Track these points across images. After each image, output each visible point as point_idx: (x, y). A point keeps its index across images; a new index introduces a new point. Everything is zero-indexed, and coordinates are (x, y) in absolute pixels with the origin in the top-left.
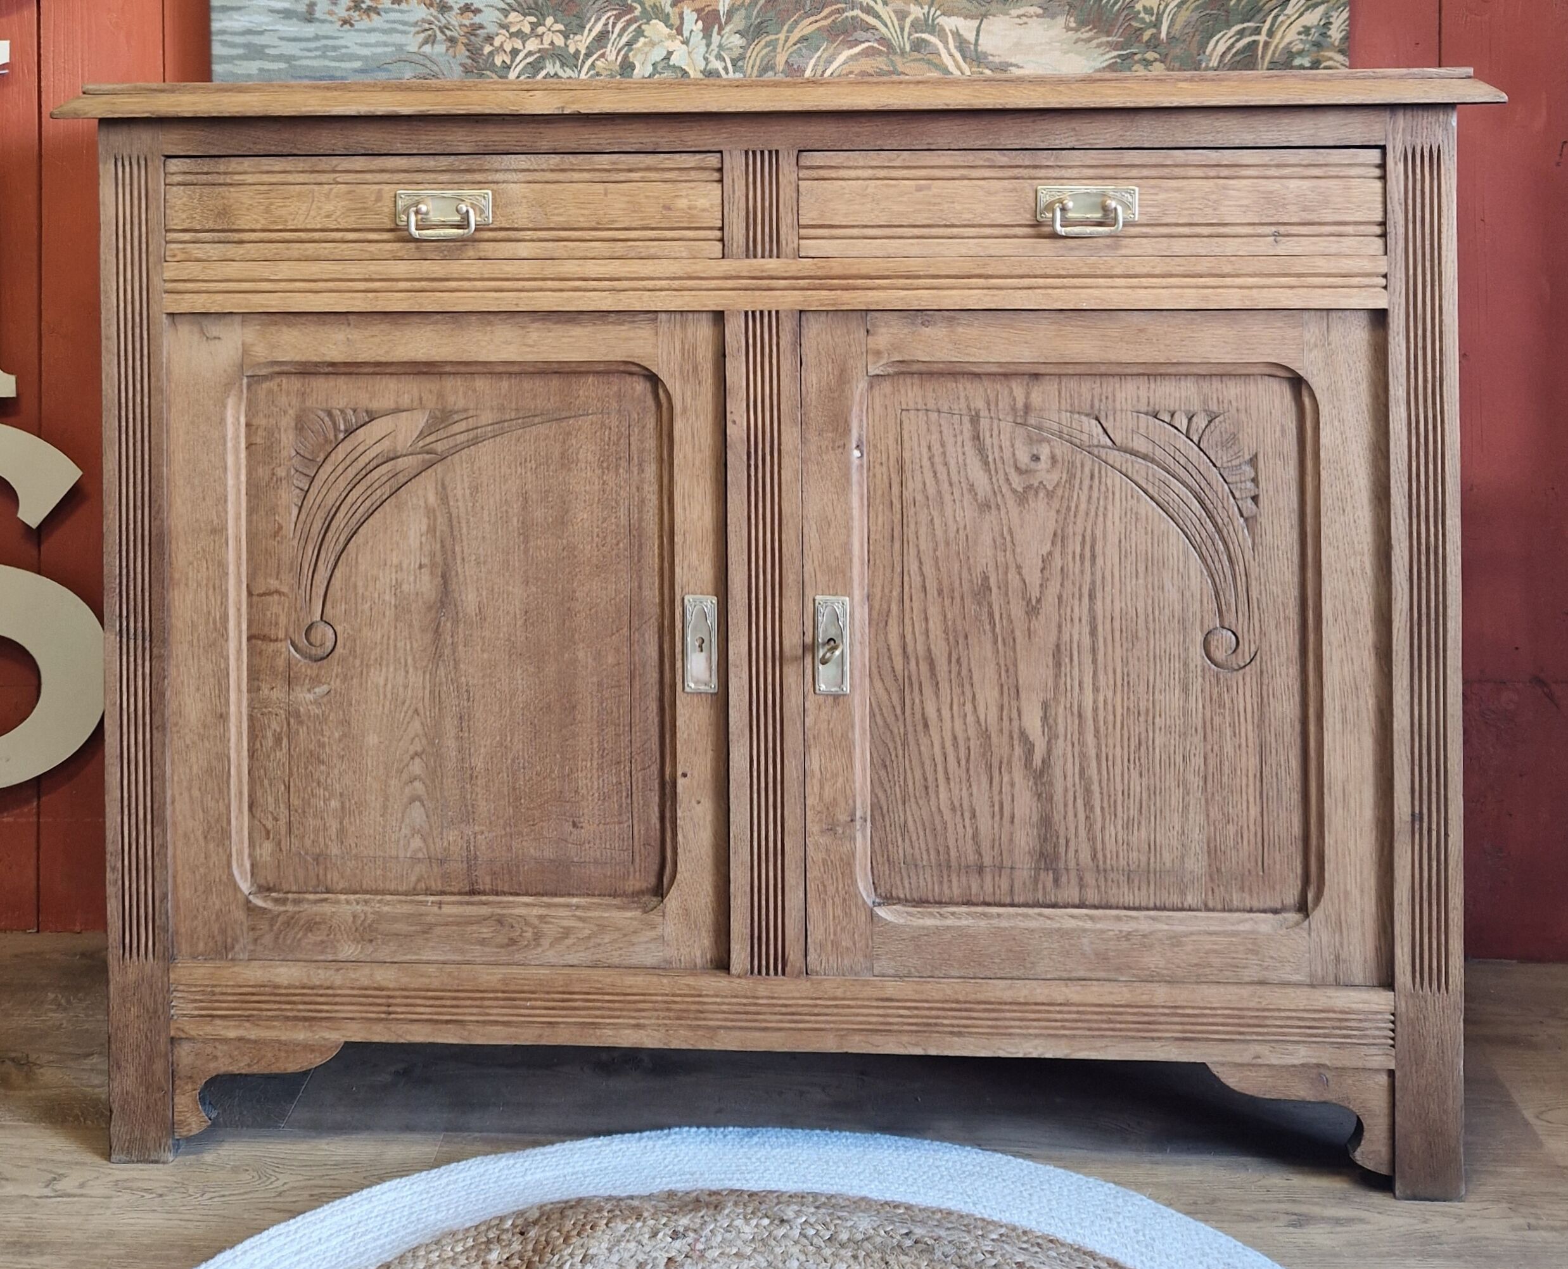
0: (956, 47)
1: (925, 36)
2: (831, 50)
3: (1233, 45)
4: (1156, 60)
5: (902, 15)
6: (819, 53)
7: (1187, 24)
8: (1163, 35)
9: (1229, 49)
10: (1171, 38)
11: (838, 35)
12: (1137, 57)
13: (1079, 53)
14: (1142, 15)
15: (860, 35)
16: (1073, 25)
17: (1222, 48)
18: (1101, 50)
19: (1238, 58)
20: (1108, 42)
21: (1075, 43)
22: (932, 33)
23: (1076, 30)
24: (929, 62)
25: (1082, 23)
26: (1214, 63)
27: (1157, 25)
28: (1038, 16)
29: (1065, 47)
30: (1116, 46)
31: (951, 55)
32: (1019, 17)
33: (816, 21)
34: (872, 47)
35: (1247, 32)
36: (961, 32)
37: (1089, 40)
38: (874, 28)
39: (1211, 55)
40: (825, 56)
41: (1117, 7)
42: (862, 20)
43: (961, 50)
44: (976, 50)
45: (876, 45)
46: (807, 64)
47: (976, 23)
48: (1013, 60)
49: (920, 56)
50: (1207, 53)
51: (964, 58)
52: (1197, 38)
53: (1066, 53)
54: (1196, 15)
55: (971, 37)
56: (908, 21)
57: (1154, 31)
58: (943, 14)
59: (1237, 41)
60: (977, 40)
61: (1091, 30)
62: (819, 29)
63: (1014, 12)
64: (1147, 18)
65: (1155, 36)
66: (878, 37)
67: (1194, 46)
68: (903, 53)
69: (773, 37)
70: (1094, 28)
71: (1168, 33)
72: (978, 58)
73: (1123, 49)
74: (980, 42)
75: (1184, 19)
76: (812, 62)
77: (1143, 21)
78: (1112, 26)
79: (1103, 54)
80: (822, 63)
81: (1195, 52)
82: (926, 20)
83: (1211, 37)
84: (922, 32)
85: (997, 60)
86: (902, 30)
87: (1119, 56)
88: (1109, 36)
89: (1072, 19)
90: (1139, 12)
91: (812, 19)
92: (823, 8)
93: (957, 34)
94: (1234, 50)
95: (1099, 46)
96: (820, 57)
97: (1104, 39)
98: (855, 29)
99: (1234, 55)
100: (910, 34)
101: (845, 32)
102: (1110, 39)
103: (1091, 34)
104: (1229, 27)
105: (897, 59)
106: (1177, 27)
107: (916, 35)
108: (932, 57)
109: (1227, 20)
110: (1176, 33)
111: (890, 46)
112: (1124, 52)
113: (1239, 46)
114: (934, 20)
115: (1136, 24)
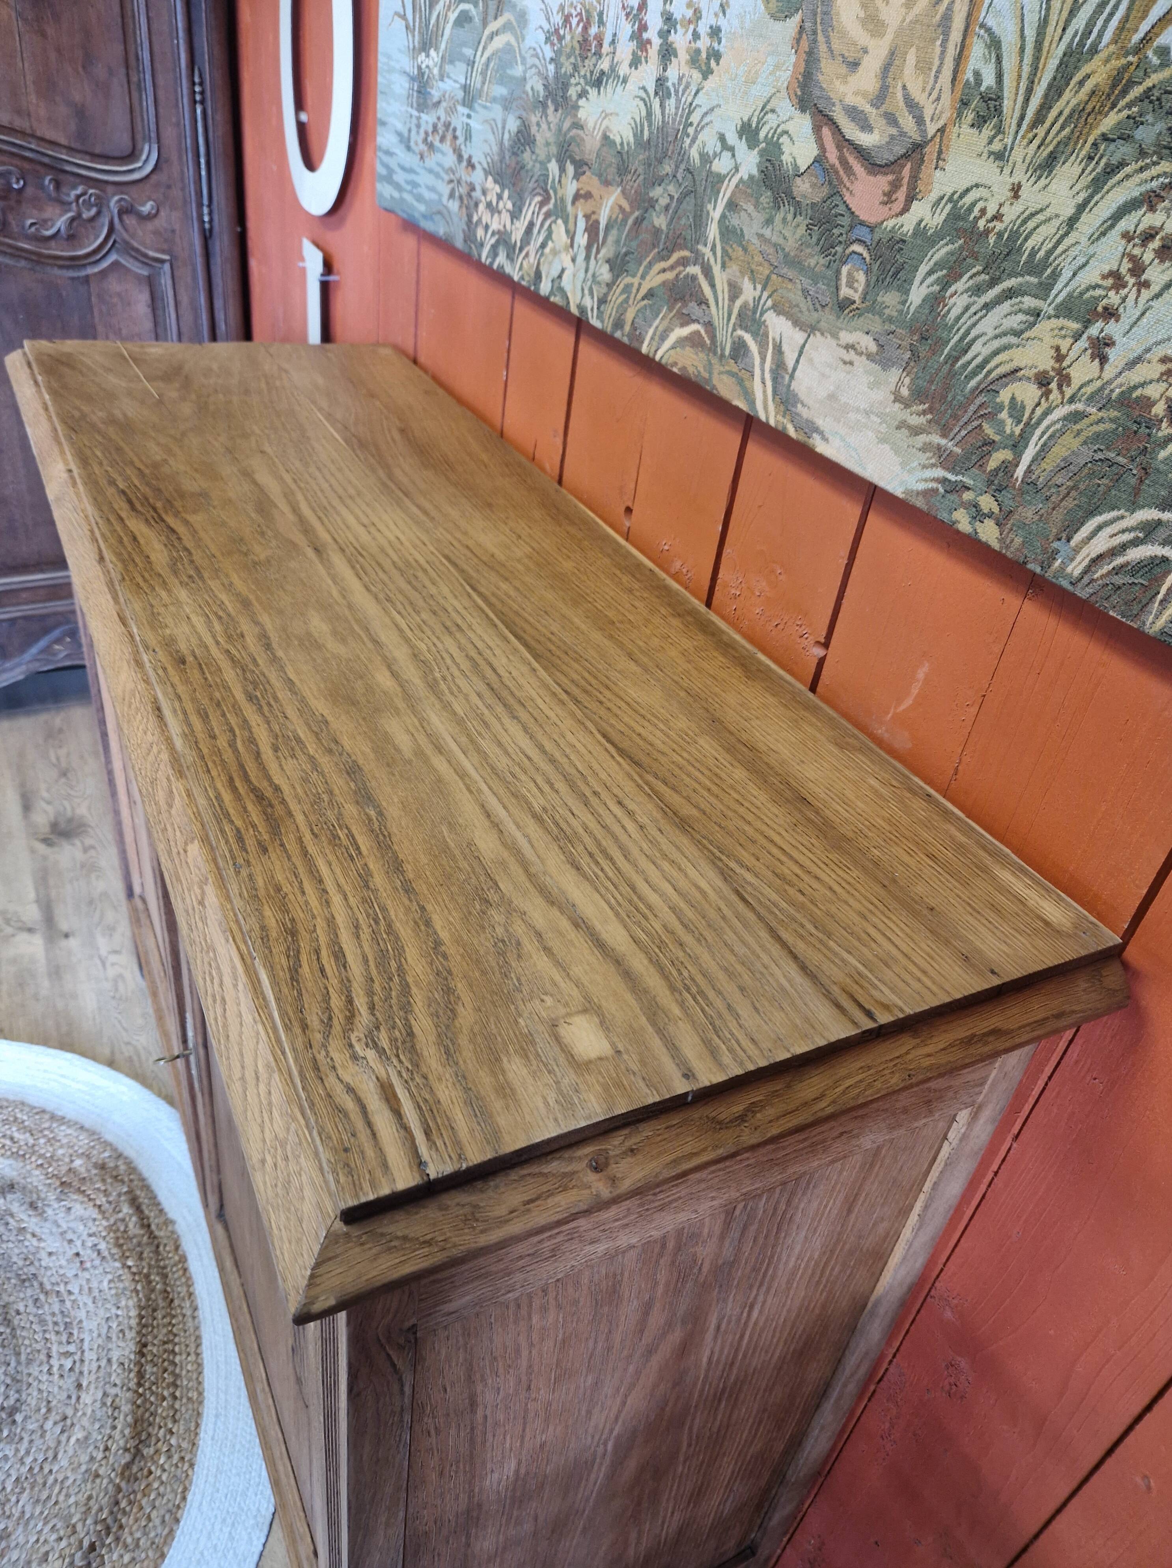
0: (771, 370)
1: (748, 338)
2: (667, 323)
3: (1123, 548)
4: (990, 515)
5: (735, 291)
6: (657, 322)
7: (1066, 465)
8: (1020, 472)
9: (1113, 552)
10: (1030, 483)
11: (676, 303)
12: (967, 496)
13: (898, 450)
14: (1004, 415)
15: (693, 308)
16: (905, 392)
17: (1101, 544)
18: (924, 458)
19: (1118, 580)
20: (939, 447)
21: (898, 428)
22: (755, 335)
23: (907, 405)
24: (741, 382)
25: (919, 395)
26: (1075, 568)
27: (1018, 445)
28: (870, 357)
29: (885, 430)
30: (946, 460)
31: (763, 381)
32: (848, 347)
33: (665, 270)
34: (697, 333)
35: (1162, 533)
36: (785, 348)
38: (707, 304)
39: (1077, 550)
40: (661, 329)
41: (973, 383)
42: (699, 287)
43: (775, 380)
44: (789, 386)
45: (703, 332)
46: (647, 333)
47: (799, 336)
48: (820, 422)
49: (735, 369)
50: (1073, 543)
51: (775, 392)
52: (1069, 503)
53: (883, 440)
54: (1087, 454)
55: (790, 359)
56: (737, 305)
57: (1010, 456)
58: (774, 307)
59: (1135, 543)
60: (794, 370)
61: (924, 413)
62: (664, 284)
63: (846, 337)
64: (1011, 427)
65: (1007, 468)
66: (706, 320)
67: (1060, 518)
68: (722, 356)
69: (628, 280)
70: (931, 410)
71: (1029, 471)
72: (787, 401)
73: (952, 470)
74: (797, 373)
75: (1065, 453)
76: (651, 332)
77: (1001, 427)
78: (955, 417)
79: (925, 467)
80: (657, 337)
81: (1055, 531)
82: (754, 312)
83: (1091, 514)
84: (747, 329)
85: (805, 414)
86: (729, 315)
87: (944, 481)
88: (944, 436)
89: (907, 381)
90: (1001, 408)
91: (662, 265)
92: (673, 251)
93: (778, 350)
94: (1119, 561)
95: (924, 449)
96: (658, 328)
97: (936, 439)
98: (691, 297)
99: (1117, 571)
100: (735, 328)
101: (683, 300)
102: (943, 442)
103: (922, 420)
104: (1133, 507)
105: (715, 363)
106: (1049, 464)
107: (740, 332)
108: (744, 374)
109: (1136, 492)
110: (1041, 477)
111: (713, 338)
112: (952, 477)
113: (1135, 554)
114: (762, 315)
115: (989, 430)
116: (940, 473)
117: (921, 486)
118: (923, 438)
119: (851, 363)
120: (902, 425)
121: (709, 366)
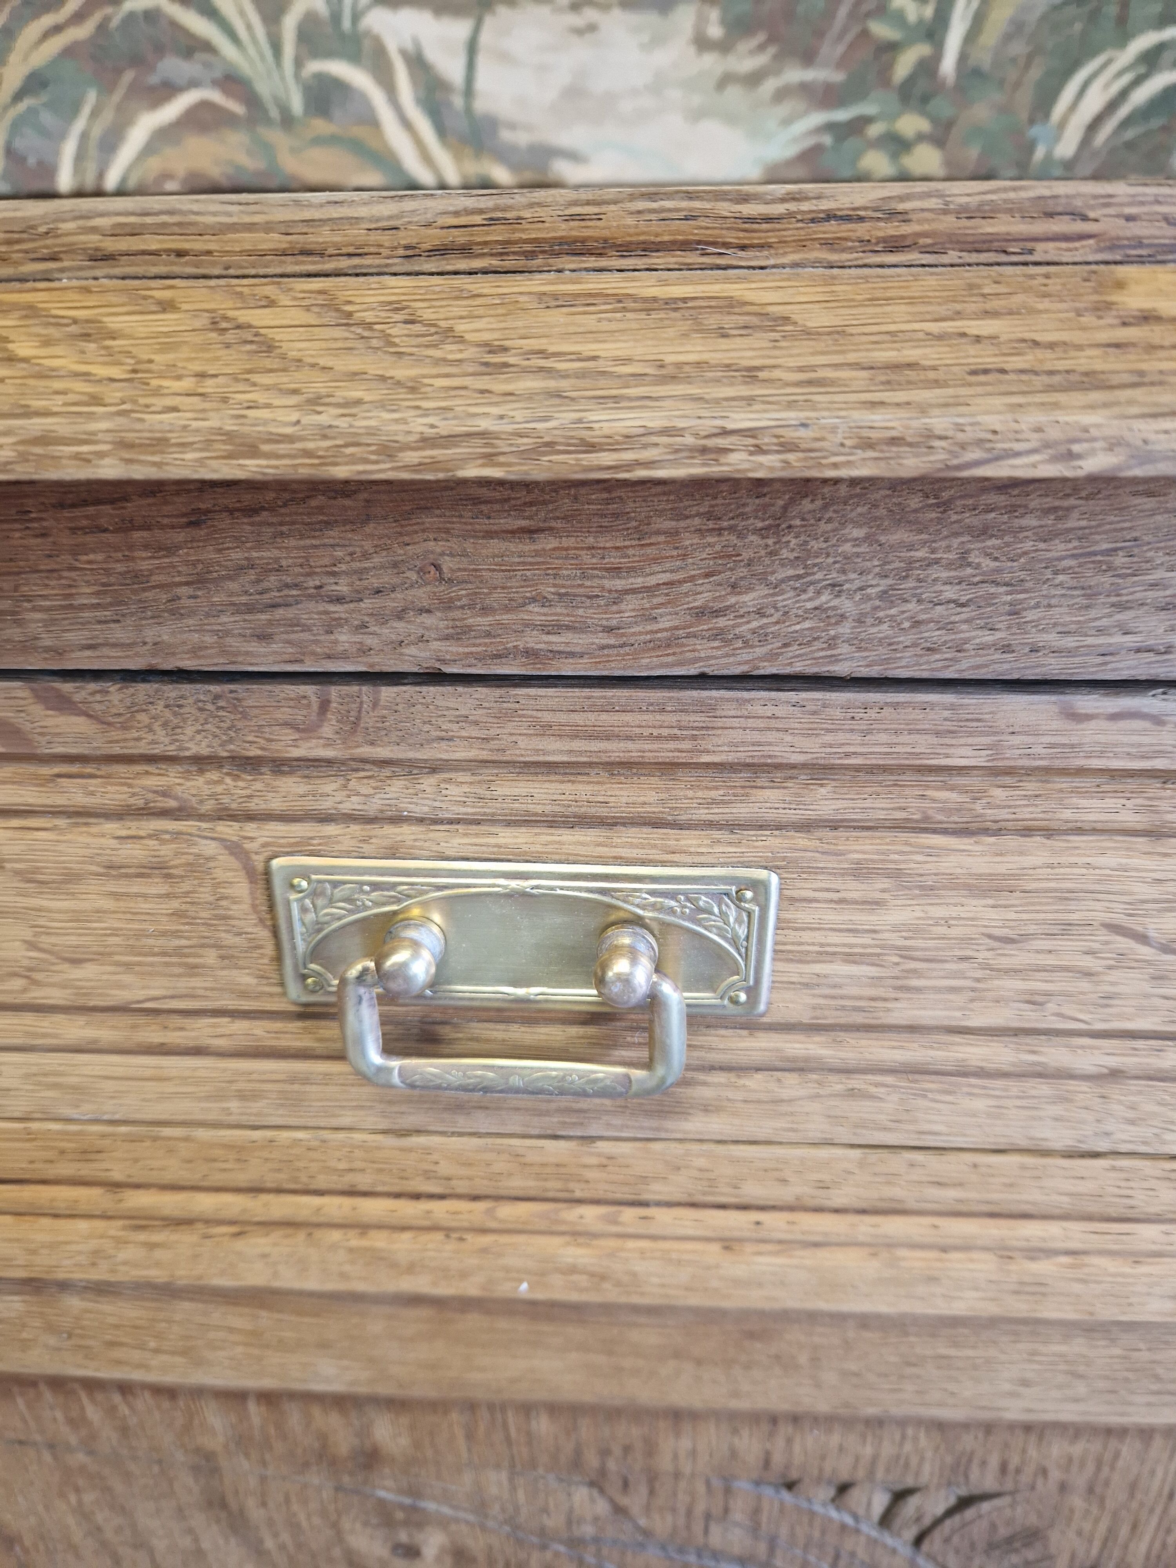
0: (418, 101)
1: (339, 68)
2: (108, 116)
3: (1124, 94)
4: (921, 137)
5: (271, 7)
6: (79, 125)
8: (948, 65)
9: (1112, 106)
10: (969, 73)
11: (119, 72)
12: (875, 130)
13: (731, 119)
15: (172, 67)
16: (715, 31)
17: (1093, 103)
18: (784, 110)
19: (1130, 134)
20: (804, 84)
21: (721, 86)
22: (354, 57)
23: (724, 47)
24: (355, 145)
25: (740, 27)
26: (1067, 147)
27: (934, 32)
29: (696, 100)
30: (825, 96)
31: (406, 124)
33: (57, 29)
34: (204, 105)
35: (1167, 56)
36: (430, 56)
37: (754, 79)
38: (207, 47)
39: (1063, 125)
40: (97, 132)
42: (175, 25)
43: (433, 113)
44: (468, 110)
45: (217, 98)
46: (57, 153)
48: (564, 139)
49: (330, 129)
50: (1054, 118)
51: (441, 131)
52: (1035, 73)
55: (453, 69)
56: (290, 23)
57: (921, 50)
59: (1137, 82)
60: (470, 81)
61: (761, 48)
62: (69, 52)
64: (916, 12)
65: (927, 67)
66: (218, 74)
67: (1025, 98)
68: (287, 121)
70: (771, 40)
71: (963, 57)
72: (475, 134)
73: (839, 105)
74: (478, 84)
75: (1011, 13)
76: (69, 149)
77: (899, 18)
78: (820, 34)
79: (789, 121)
80: (93, 151)
81: (1024, 115)
82: (336, 17)
83: (1072, 71)
84: (330, 54)
85: (521, 139)
86: (277, 47)
87: (830, 127)
88: (807, 65)
89: (714, 15)
91: (48, 20)
93: (418, 63)
94: (1124, 111)
95: (780, 95)
96: (84, 136)
97: (795, 75)
98: (160, 50)
99: (1126, 123)
100: (299, 63)
101: (137, 61)
102: (809, 74)
103: (761, 59)
104: (1123, 38)
105: (276, 137)
106: (990, 37)
107: (315, 66)
108: (359, 132)
109: (1122, 20)
110: (983, 57)
111: (252, 100)
112: (841, 115)
113: (1142, 95)
114: (356, 17)
115: (881, 30)
116: (818, 118)
117: (792, 151)
118: (770, 85)
119: (592, 28)
120: (725, 81)
121: (267, 149)
